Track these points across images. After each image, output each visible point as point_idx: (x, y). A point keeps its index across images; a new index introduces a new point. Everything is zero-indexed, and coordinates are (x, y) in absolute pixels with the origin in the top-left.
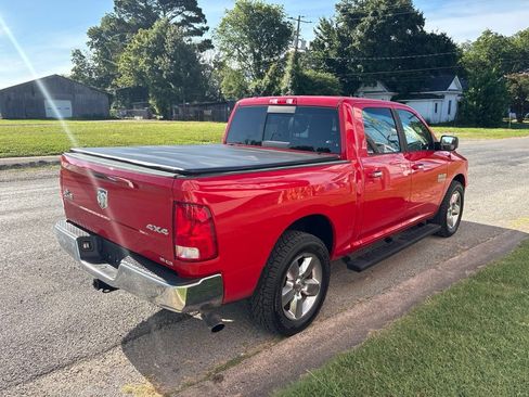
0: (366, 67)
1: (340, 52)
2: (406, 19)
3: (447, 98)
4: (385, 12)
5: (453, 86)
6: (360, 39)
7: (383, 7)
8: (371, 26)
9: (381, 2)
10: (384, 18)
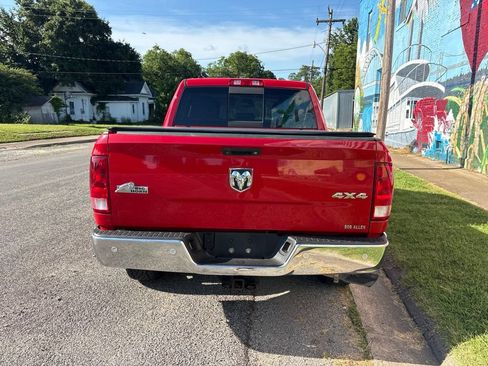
0: (61, 67)
1: (28, 48)
2: (94, 25)
3: (141, 100)
4: (74, 15)
5: (143, 91)
6: (50, 37)
7: (69, 9)
8: (61, 27)
9: (66, 4)
10: (73, 20)
